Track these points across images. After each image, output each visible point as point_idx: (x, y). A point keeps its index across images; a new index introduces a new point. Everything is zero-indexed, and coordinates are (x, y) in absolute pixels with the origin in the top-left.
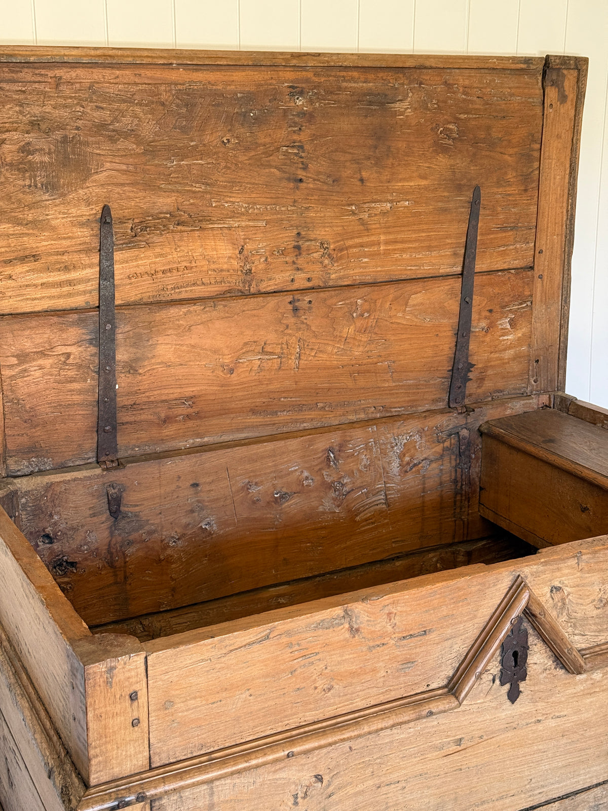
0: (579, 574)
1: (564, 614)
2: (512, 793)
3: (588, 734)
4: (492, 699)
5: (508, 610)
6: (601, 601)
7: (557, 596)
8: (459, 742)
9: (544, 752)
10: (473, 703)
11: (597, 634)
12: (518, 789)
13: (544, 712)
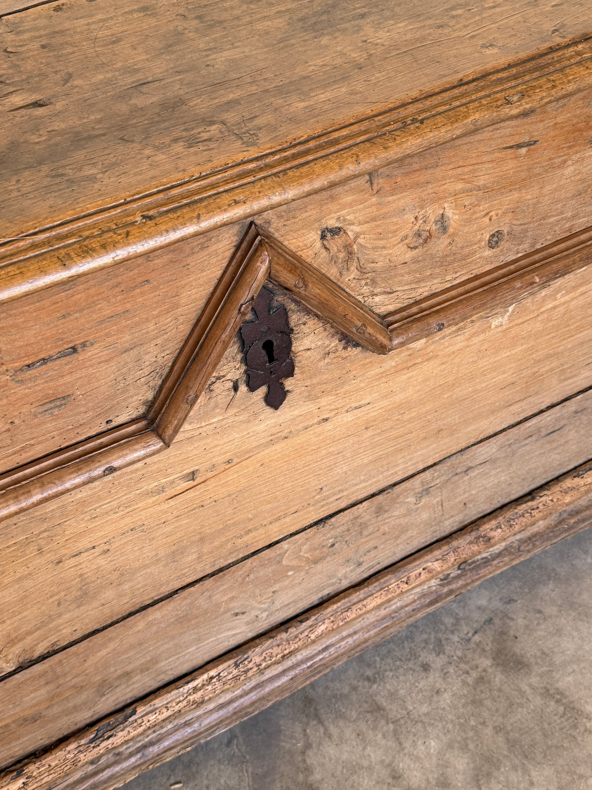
0: (374, 199)
1: (352, 268)
2: (294, 509)
3: (407, 417)
4: (238, 412)
5: (234, 288)
6: (420, 236)
7: (335, 244)
8: (193, 475)
9: (338, 453)
10: (204, 424)
11: (413, 286)
12: (303, 504)
13: (333, 407)
